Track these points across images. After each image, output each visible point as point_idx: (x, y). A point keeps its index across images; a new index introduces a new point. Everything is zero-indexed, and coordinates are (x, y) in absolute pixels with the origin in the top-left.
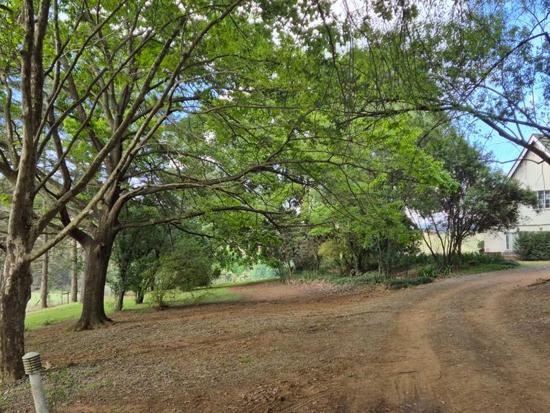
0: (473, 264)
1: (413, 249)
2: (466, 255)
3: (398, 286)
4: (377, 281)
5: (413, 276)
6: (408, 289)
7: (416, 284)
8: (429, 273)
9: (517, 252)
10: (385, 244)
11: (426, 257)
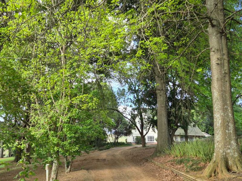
0: (121, 145)
1: (106, 141)
2: (120, 142)
3: (101, 150)
4: (96, 149)
5: (105, 148)
6: (103, 151)
7: (105, 149)
8: (109, 147)
9: (135, 142)
10: (98, 139)
11: (109, 143)
